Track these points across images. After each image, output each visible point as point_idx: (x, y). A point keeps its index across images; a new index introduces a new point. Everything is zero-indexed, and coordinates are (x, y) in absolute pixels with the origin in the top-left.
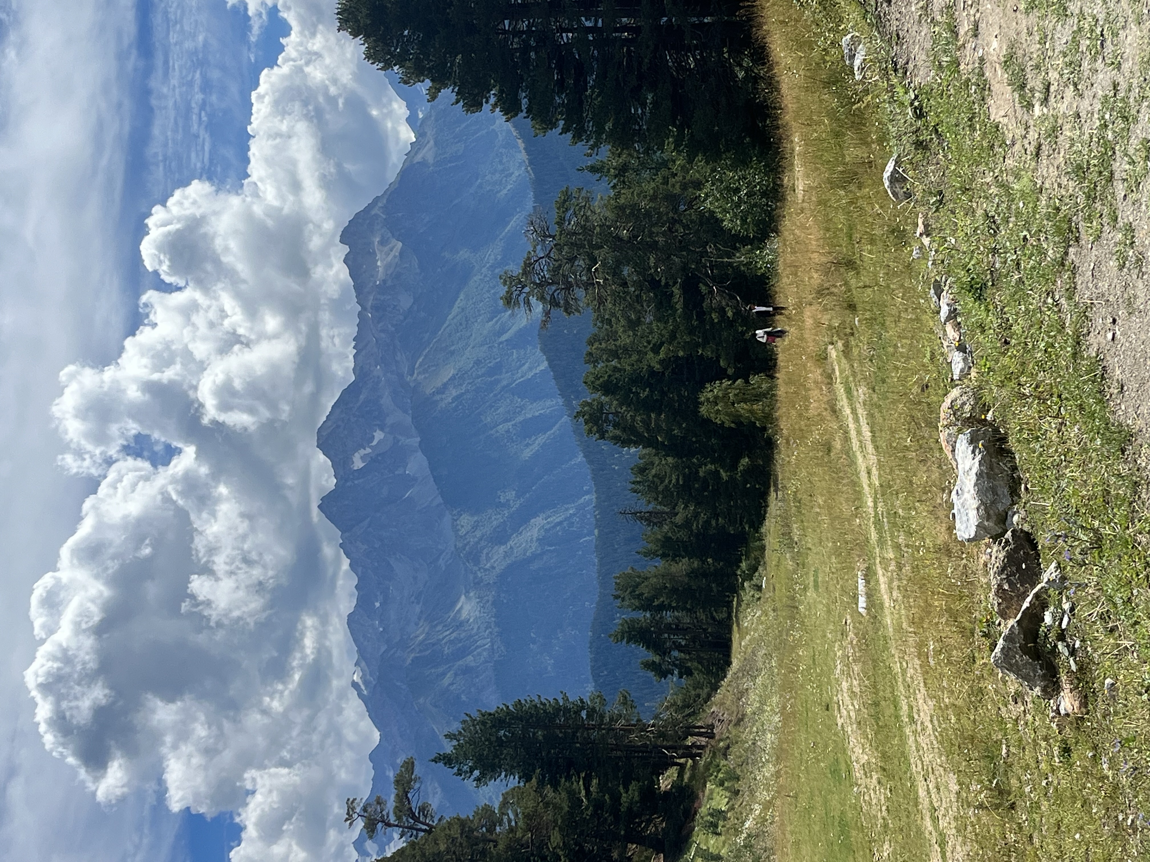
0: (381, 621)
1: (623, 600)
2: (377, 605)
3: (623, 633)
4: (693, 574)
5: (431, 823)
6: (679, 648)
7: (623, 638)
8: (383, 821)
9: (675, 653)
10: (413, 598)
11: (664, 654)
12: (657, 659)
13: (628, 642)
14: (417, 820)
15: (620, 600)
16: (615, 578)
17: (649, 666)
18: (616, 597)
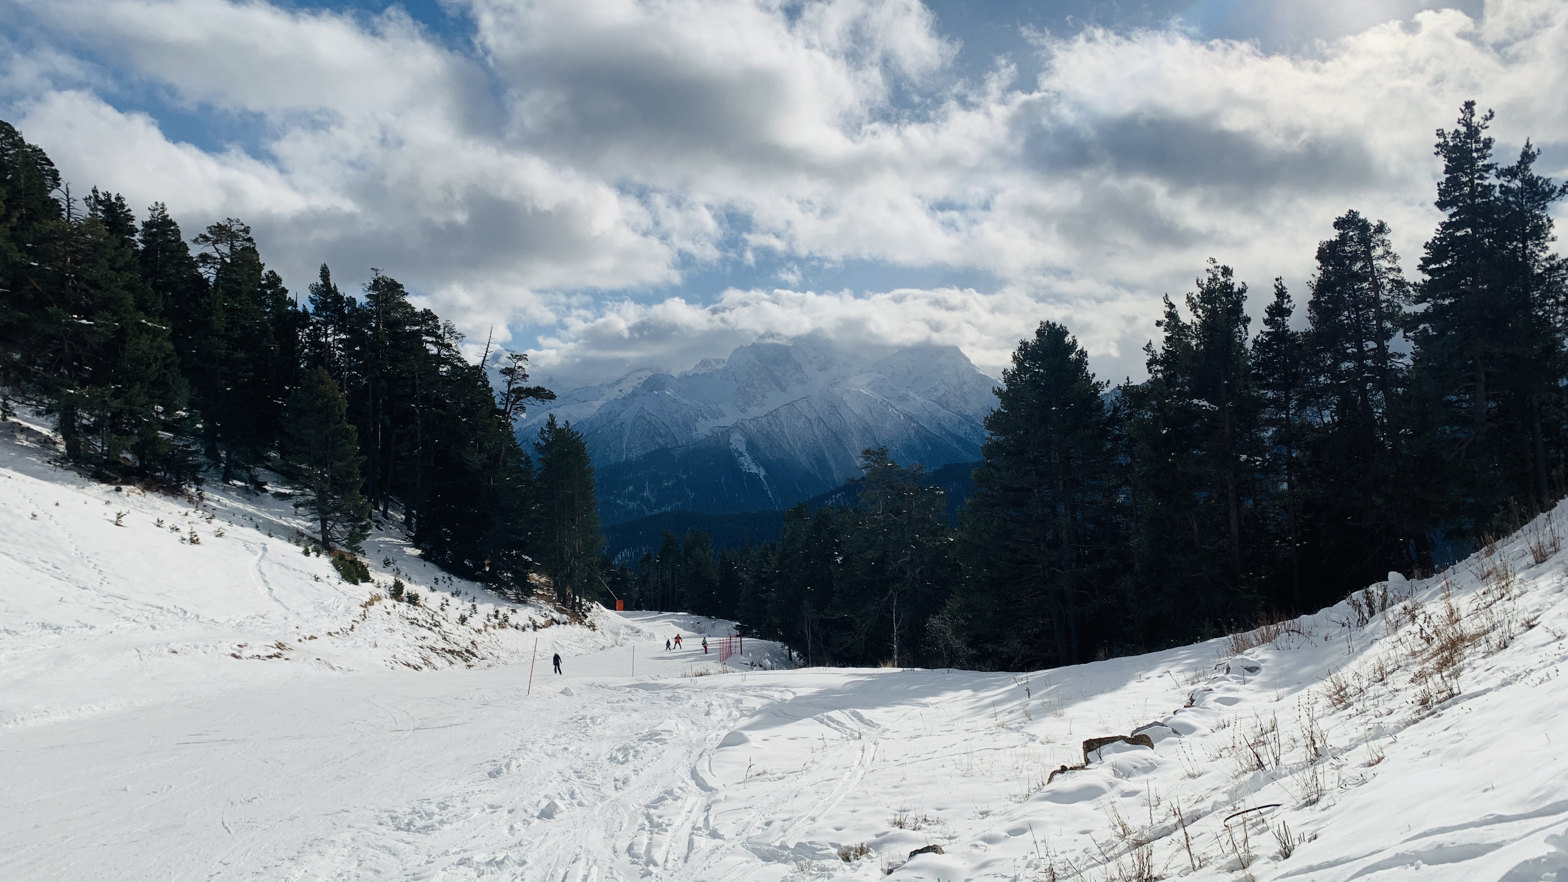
5: (512, 413)
8: (512, 380)
14: (513, 403)
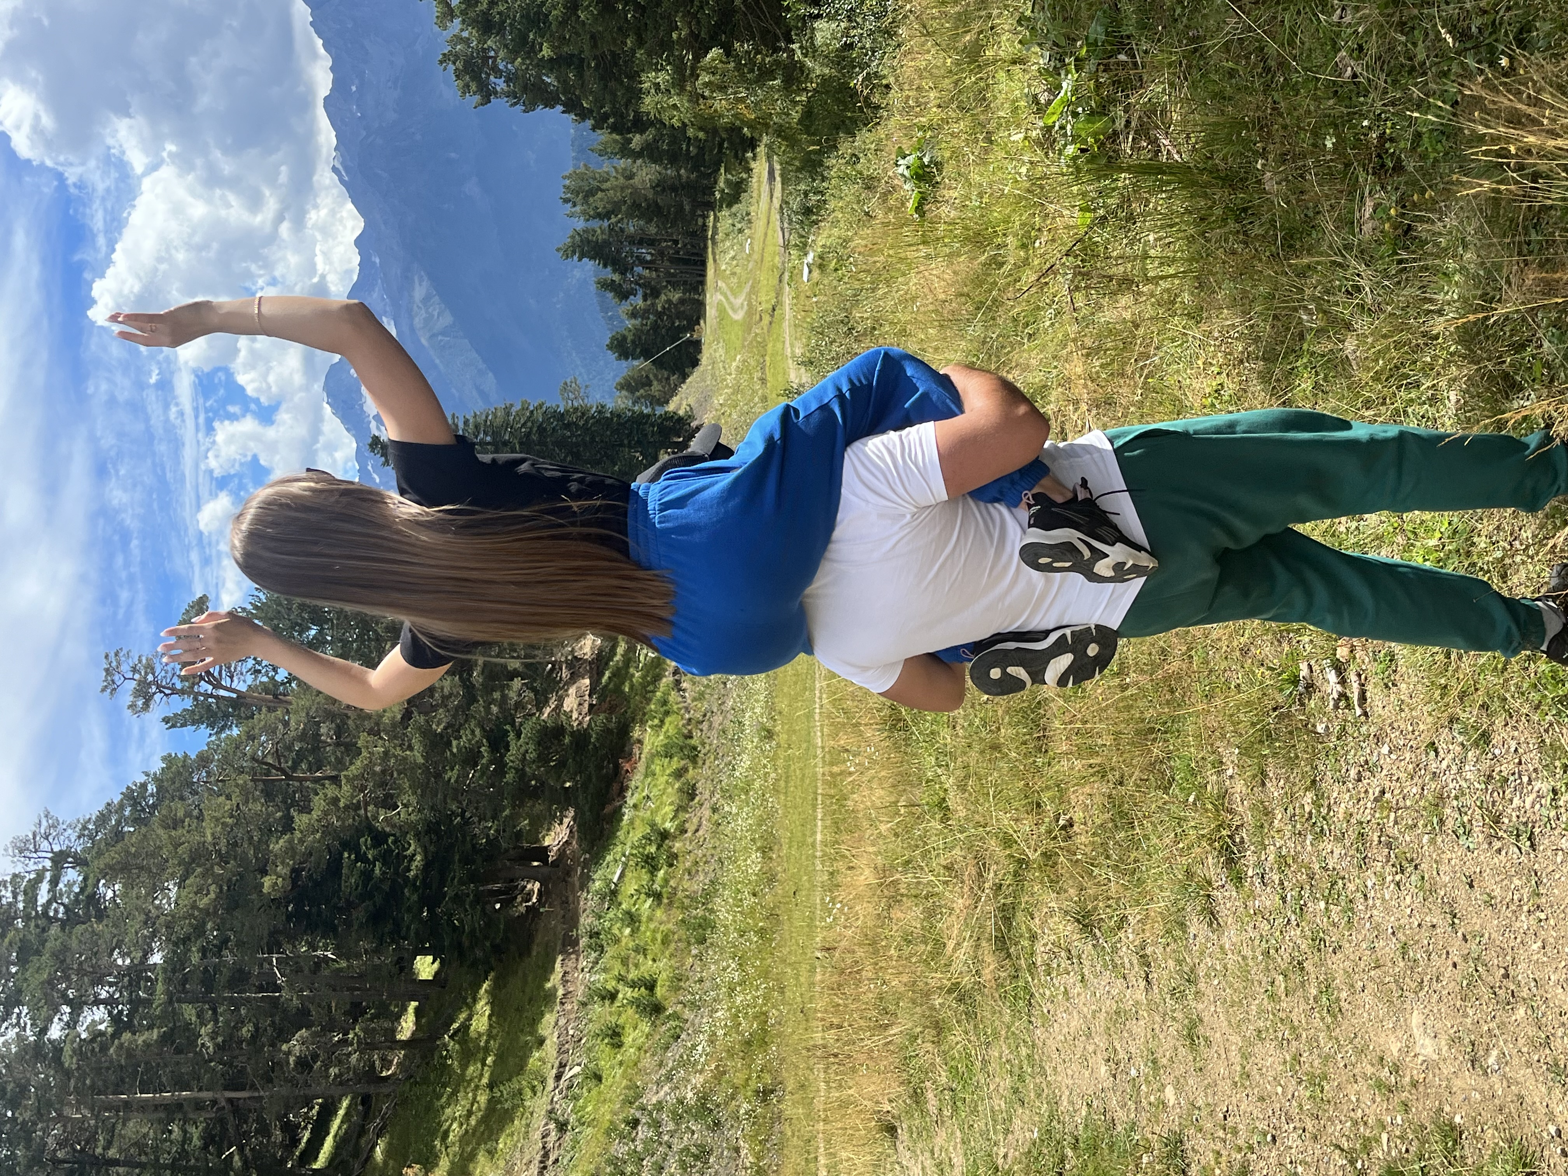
0: (358, 106)
1: (574, 205)
2: (354, 88)
3: (573, 245)
4: (660, 186)
6: (642, 262)
7: (574, 252)
9: (638, 269)
10: (390, 84)
11: (626, 270)
12: (616, 277)
13: (580, 260)
15: (570, 204)
16: (564, 178)
17: (606, 285)
18: (566, 201)
